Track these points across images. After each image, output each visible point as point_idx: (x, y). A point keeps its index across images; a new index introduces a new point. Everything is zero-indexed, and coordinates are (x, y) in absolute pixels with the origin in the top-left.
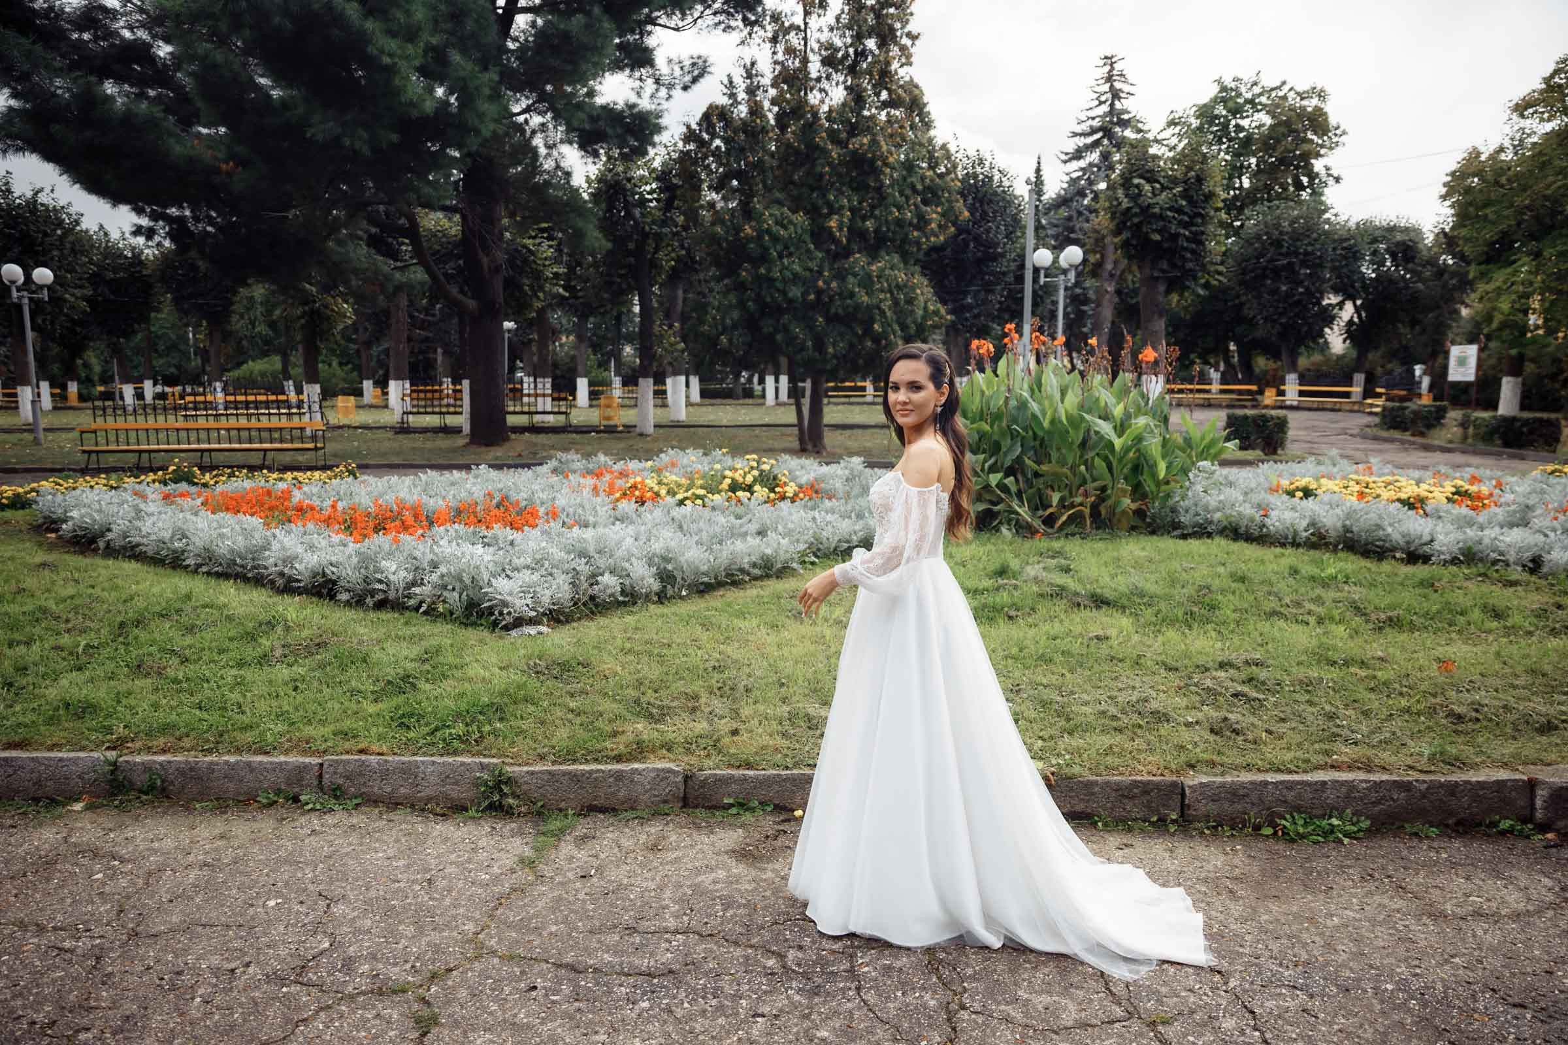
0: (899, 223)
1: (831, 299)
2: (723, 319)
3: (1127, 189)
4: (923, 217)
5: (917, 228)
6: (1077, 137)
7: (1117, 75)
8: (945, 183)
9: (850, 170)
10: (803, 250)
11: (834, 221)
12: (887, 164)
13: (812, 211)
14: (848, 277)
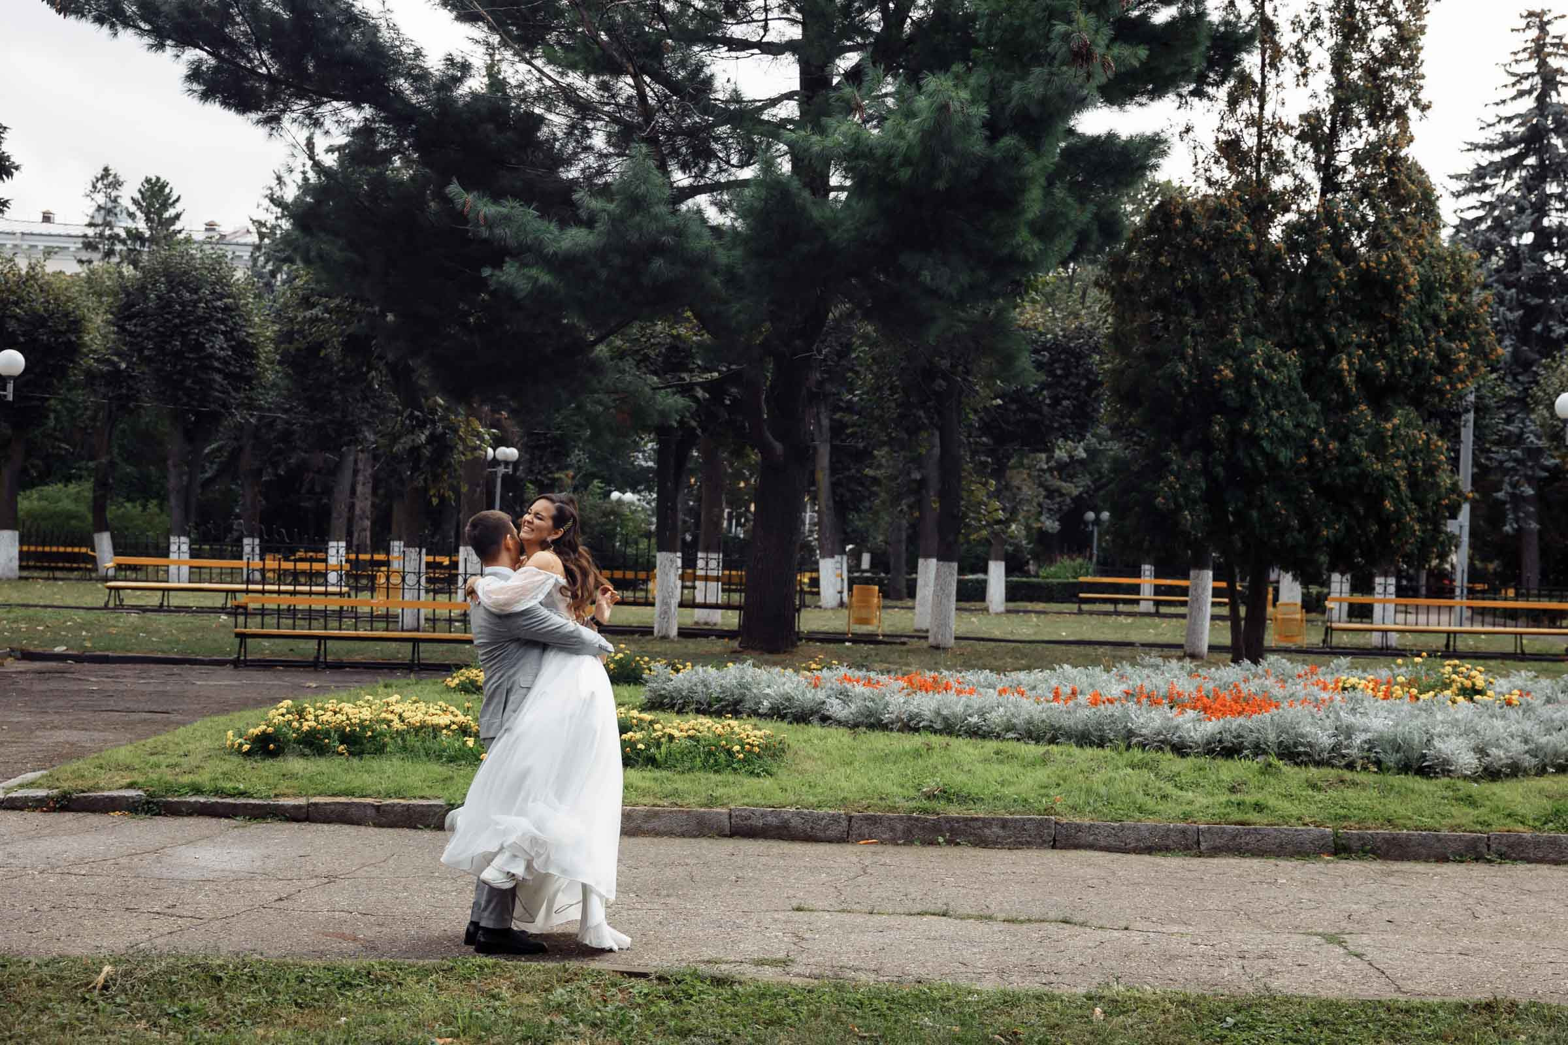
0: (1418, 365)
1: (1327, 464)
2: (1185, 487)
4: (1448, 357)
5: (1439, 371)
6: (1479, 151)
7: (1553, 45)
8: (1472, 309)
9: (1355, 294)
10: (1294, 400)
11: (1344, 362)
12: (1407, 288)
13: (1306, 347)
14: (1352, 437)
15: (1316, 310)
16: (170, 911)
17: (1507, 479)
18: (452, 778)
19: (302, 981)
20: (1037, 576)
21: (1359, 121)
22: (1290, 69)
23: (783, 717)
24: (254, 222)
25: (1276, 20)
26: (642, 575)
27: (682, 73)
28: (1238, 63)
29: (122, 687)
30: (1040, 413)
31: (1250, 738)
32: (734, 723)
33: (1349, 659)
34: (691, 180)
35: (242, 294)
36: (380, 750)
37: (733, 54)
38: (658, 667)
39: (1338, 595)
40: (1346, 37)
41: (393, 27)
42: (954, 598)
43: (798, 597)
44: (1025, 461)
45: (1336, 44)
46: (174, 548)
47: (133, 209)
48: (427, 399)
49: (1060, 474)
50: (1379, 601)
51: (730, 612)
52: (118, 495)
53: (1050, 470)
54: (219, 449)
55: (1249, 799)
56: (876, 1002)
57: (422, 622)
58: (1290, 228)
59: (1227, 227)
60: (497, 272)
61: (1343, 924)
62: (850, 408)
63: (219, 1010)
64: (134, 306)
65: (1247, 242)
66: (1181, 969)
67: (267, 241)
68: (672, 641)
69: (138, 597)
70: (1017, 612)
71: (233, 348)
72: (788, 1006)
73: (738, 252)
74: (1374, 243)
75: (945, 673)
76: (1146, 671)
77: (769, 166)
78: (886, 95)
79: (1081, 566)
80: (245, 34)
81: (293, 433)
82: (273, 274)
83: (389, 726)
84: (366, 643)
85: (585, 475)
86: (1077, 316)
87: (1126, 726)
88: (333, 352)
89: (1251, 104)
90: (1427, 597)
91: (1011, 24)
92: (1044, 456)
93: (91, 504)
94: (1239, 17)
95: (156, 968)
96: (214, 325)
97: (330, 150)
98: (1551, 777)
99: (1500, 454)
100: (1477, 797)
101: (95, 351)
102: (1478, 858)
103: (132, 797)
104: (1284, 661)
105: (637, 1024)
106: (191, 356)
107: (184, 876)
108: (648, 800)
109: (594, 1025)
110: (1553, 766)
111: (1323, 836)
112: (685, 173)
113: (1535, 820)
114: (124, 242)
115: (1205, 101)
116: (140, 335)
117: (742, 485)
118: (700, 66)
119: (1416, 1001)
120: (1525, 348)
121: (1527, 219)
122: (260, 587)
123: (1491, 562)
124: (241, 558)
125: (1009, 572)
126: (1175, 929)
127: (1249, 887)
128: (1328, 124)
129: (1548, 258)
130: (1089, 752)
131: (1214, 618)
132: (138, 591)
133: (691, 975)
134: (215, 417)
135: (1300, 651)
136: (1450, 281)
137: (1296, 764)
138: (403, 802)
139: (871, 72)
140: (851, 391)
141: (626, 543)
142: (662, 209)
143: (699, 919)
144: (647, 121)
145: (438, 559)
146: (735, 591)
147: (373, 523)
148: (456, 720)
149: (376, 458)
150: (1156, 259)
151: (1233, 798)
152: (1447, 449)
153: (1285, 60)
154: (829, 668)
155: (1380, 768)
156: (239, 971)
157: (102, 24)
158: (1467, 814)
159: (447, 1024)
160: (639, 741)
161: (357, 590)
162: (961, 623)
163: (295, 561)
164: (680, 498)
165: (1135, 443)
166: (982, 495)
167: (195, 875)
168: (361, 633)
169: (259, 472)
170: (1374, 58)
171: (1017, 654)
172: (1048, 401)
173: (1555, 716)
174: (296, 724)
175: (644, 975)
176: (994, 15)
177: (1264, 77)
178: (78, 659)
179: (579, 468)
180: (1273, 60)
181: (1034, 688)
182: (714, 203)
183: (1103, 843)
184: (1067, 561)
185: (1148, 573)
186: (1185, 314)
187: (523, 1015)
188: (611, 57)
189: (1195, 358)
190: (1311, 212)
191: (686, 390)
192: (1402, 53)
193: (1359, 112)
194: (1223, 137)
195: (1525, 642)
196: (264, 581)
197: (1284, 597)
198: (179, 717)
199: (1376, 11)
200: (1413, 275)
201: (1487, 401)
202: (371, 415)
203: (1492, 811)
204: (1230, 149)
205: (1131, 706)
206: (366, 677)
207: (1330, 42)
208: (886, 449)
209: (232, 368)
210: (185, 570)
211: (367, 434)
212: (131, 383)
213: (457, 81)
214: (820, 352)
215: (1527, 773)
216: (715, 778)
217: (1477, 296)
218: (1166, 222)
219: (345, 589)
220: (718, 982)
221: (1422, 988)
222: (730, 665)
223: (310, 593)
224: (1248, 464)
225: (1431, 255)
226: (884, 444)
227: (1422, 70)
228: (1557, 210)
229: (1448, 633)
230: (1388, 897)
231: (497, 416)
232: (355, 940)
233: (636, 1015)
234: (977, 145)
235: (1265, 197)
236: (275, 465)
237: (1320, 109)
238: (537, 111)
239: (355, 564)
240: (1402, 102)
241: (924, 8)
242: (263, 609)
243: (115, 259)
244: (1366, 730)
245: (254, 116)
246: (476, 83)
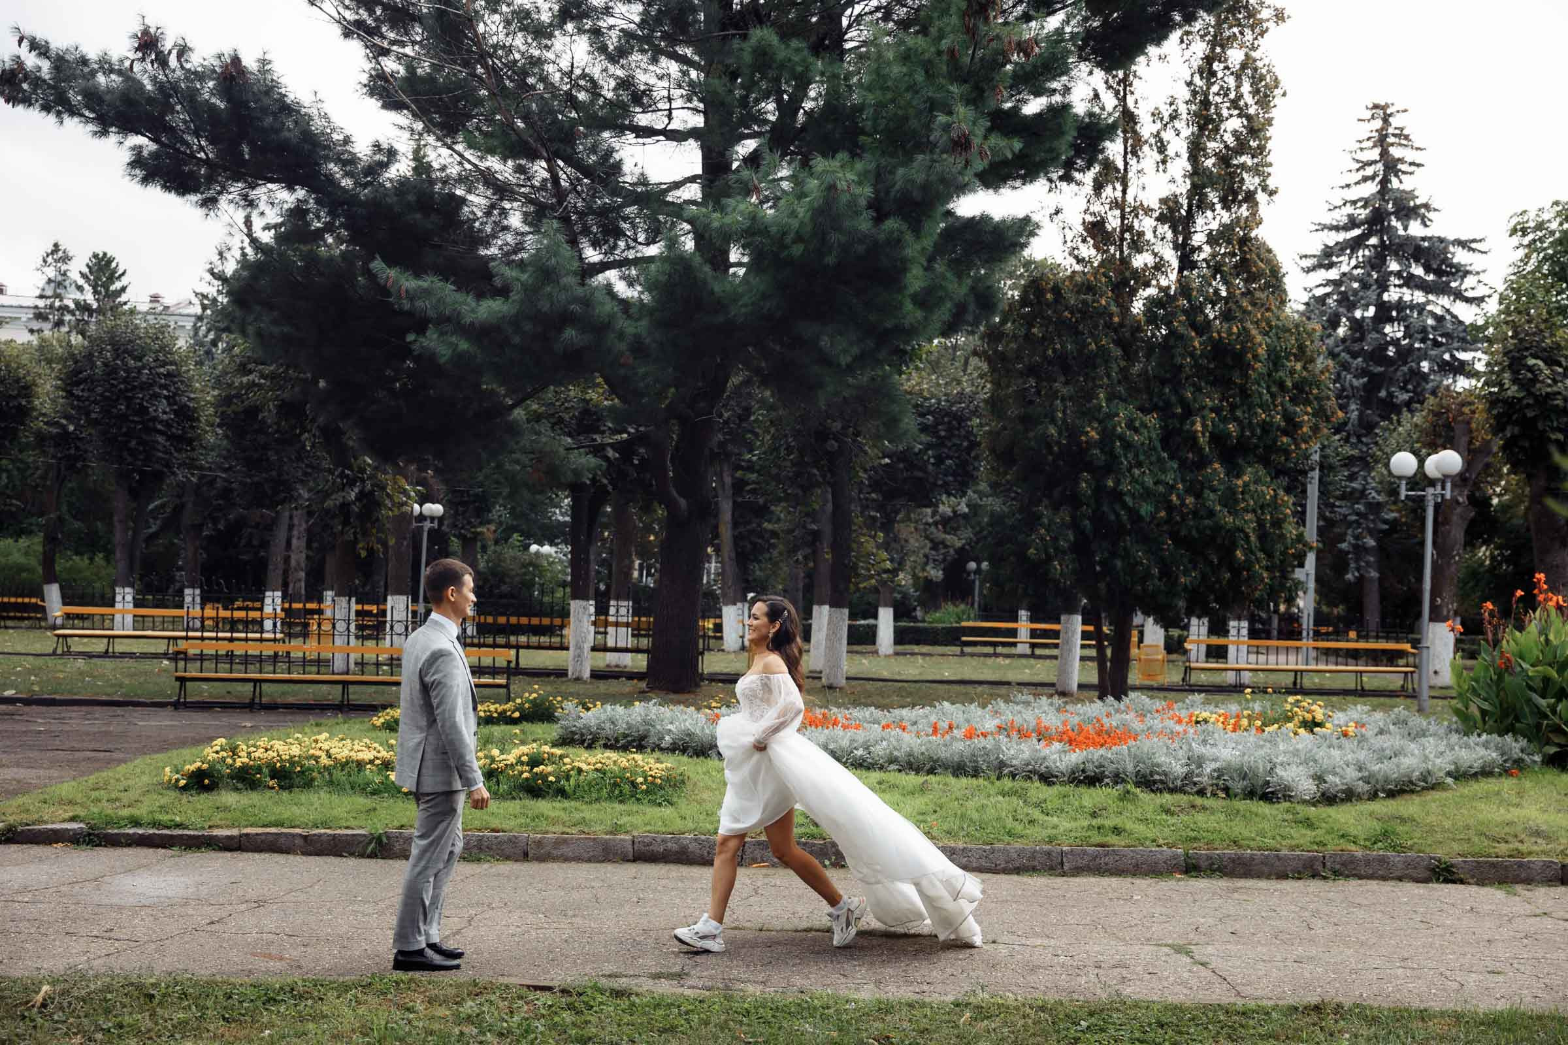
0: (1266, 427)
1: (1184, 518)
2: (1055, 539)
3: (1516, 372)
4: (1293, 419)
5: (1285, 433)
6: (1326, 231)
7: (1394, 135)
8: (1314, 376)
9: (1209, 362)
10: (1154, 459)
11: (1198, 424)
12: (1256, 357)
13: (1164, 410)
14: (1207, 492)
15: (1172, 376)
16: (108, 935)
17: (1350, 531)
18: (375, 809)
19: (230, 997)
20: (924, 621)
21: (1214, 204)
22: (1150, 156)
23: (684, 751)
24: (197, 294)
25: (1136, 112)
26: (557, 621)
27: (594, 158)
28: (1102, 151)
29: (67, 728)
30: (925, 472)
31: (1110, 769)
32: (638, 757)
33: (1203, 695)
34: (601, 256)
35: (184, 360)
36: (308, 784)
37: (640, 140)
38: (570, 706)
39: (1195, 638)
40: (1202, 128)
41: (325, 116)
42: (845, 641)
43: (701, 641)
44: (912, 516)
45: (1193, 133)
46: (119, 598)
47: (81, 282)
48: (356, 459)
49: (944, 527)
50: (1233, 643)
51: (640, 656)
52: (66, 549)
53: (936, 524)
54: (163, 506)
55: (1108, 823)
56: (761, 1010)
57: (352, 666)
58: (1151, 302)
59: (1094, 301)
60: (422, 339)
61: (1191, 936)
62: (750, 468)
63: (150, 1024)
64: (81, 372)
65: (1111, 315)
66: (1042, 979)
67: (209, 312)
68: (585, 682)
69: (84, 644)
70: (905, 654)
71: (175, 412)
72: (680, 1015)
73: (644, 323)
74: (1226, 316)
75: (835, 710)
76: (1019, 708)
77: (673, 243)
78: (782, 179)
79: (963, 612)
80: (185, 122)
81: (232, 490)
82: (214, 343)
83: (317, 762)
84: (299, 685)
85: (504, 530)
86: (959, 383)
87: (998, 758)
88: (269, 414)
89: (1114, 189)
90: (1279, 639)
91: (895, 114)
92: (929, 511)
93: (41, 557)
94: (1103, 109)
95: (93, 987)
96: (157, 390)
97: (267, 228)
98: (1382, 802)
99: (1343, 509)
100: (1314, 820)
101: (44, 415)
102: (1314, 875)
103: (74, 830)
104: (1144, 697)
105: (541, 1033)
106: (136, 419)
107: (122, 903)
108: (559, 828)
109: (501, 1035)
110: (1384, 791)
111: (1175, 857)
112: (595, 249)
113: (1365, 840)
114: (72, 313)
115: (1073, 186)
116: (87, 399)
117: (652, 538)
118: (610, 151)
119: (1252, 1004)
120: (1369, 412)
121: (1372, 295)
122: (199, 634)
123: (1337, 606)
124: (182, 607)
125: (897, 618)
126: (1039, 942)
127: (1107, 902)
128: (1185, 207)
129: (1388, 329)
130: (964, 781)
131: (1082, 659)
132: (85, 640)
133: (591, 988)
134: (158, 477)
135: (1161, 689)
136: (1294, 351)
137: (1152, 791)
138: (329, 831)
139: (768, 157)
140: (751, 451)
141: (542, 592)
142: (570, 280)
143: (602, 937)
144: (560, 203)
145: (367, 607)
146: (644, 636)
147: (307, 574)
148: (379, 755)
149: (310, 514)
150: (1029, 330)
151: (1094, 822)
152: (1294, 504)
153: (1146, 148)
154: (728, 706)
155: (1228, 795)
156: (170, 989)
157: (49, 112)
158: (1305, 835)
159: (364, 1035)
160: (550, 774)
161: (290, 636)
162: (850, 664)
163: (233, 609)
164: (593, 550)
165: (1013, 499)
166: (870, 546)
167: (132, 901)
168: (295, 676)
169: (200, 527)
170: (1227, 147)
171: (900, 692)
172: (932, 460)
173: (1385, 745)
174: (229, 761)
175: (549, 989)
176: (880, 105)
177: (1126, 164)
178: (28, 702)
179: (501, 523)
180: (1134, 148)
181: (915, 723)
182: (623, 278)
183: (975, 865)
184: (950, 607)
185: (1024, 618)
186: (1055, 381)
187: (436, 1026)
188: (527, 143)
189: (1064, 420)
190: (1169, 287)
191: (598, 450)
192: (1251, 143)
193: (1213, 196)
194: (1089, 218)
195: (1365, 679)
196: (203, 629)
197: (1148, 640)
198: (121, 756)
199: (1228, 105)
200: (1260, 345)
201: (1331, 460)
202: (305, 474)
203: (1328, 832)
204: (1096, 230)
205: (1002, 738)
206: (299, 717)
207: (1186, 132)
208: (784, 504)
209: (174, 430)
210: (129, 619)
211: (301, 491)
212: (79, 444)
213: (385, 166)
214: (721, 416)
215: (1359, 797)
216: (619, 807)
217: (1321, 362)
218: (1037, 297)
219: (279, 636)
220: (618, 994)
221: (1259, 993)
222: (637, 703)
223: (246, 640)
224: (1113, 517)
225: (1277, 327)
226: (780, 500)
227: (1269, 159)
228: (1395, 286)
229: (1296, 672)
230: (1232, 911)
231: (424, 474)
232: (281, 959)
233: (540, 1025)
234: (864, 224)
235: (1127, 274)
236: (215, 521)
237: (1178, 193)
238: (459, 192)
239: (288, 612)
240: (1252, 188)
241: (815, 99)
242: (202, 654)
243: (65, 329)
244: (1215, 760)
245: (194, 198)
246: (402, 168)
